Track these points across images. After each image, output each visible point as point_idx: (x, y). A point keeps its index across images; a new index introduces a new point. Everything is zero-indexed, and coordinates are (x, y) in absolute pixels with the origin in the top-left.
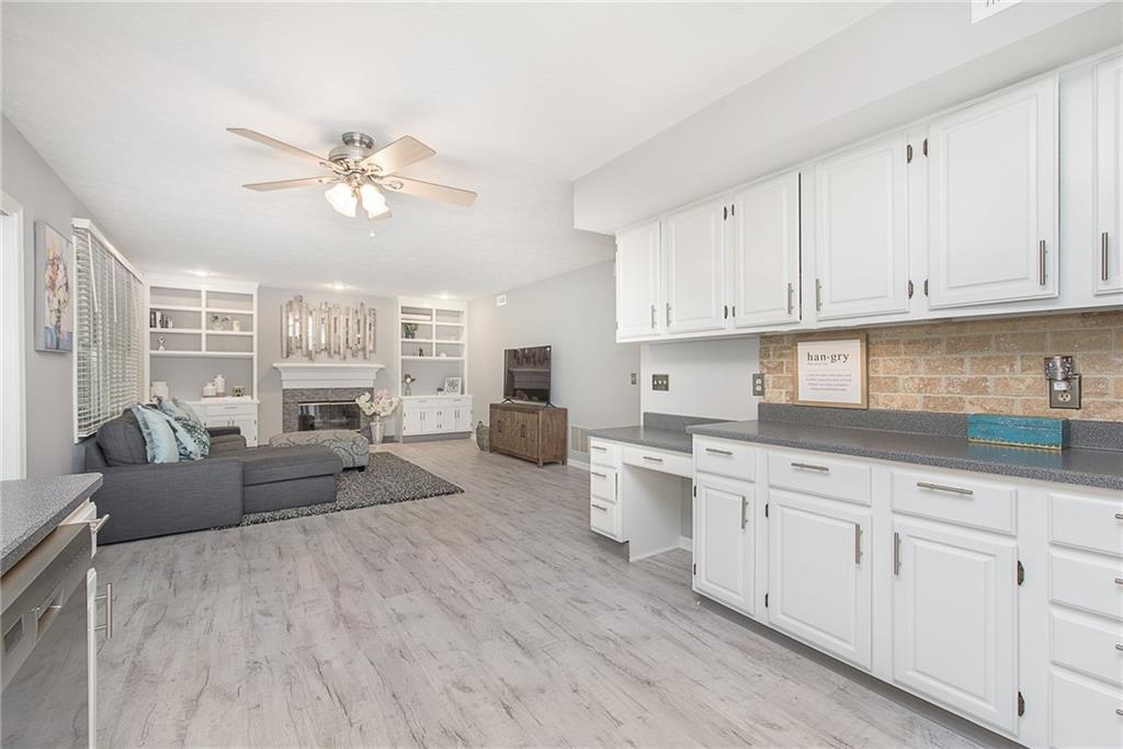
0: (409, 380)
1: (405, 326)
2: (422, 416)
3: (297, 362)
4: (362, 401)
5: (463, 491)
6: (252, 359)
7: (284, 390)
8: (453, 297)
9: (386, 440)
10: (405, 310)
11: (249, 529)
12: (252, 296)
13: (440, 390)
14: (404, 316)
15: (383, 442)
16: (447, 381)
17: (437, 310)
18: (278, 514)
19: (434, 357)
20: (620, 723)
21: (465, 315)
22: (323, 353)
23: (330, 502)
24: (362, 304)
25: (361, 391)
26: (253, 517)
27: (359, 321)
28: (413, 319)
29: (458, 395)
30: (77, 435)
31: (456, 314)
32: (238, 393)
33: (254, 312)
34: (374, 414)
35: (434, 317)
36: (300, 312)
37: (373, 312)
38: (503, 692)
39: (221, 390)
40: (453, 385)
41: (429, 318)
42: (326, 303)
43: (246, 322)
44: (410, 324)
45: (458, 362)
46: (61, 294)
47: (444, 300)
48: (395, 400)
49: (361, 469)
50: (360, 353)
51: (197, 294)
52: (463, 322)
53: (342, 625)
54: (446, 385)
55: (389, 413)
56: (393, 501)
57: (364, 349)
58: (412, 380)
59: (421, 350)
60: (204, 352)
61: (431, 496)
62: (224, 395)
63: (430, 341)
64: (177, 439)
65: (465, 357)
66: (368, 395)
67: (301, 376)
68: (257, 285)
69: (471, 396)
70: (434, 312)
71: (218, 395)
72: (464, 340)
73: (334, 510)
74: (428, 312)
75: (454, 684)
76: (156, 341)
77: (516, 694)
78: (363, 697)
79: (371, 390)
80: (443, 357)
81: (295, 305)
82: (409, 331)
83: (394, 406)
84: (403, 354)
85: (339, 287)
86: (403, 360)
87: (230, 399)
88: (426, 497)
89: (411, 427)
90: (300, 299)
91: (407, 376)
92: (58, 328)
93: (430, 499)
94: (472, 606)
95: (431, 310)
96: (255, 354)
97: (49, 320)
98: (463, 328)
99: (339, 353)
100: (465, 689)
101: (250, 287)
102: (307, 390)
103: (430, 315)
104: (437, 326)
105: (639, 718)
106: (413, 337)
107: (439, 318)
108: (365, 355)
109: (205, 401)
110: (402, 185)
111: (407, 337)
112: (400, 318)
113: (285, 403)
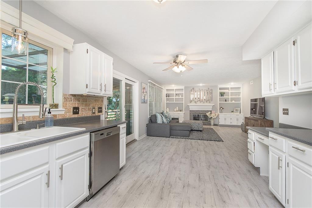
0: (222, 109)
1: (221, 93)
2: (225, 119)
3: (193, 104)
4: (208, 114)
5: (223, 141)
6: (183, 103)
7: (190, 110)
8: (235, 83)
9: (215, 125)
10: (220, 89)
11: (170, 139)
12: (183, 89)
13: (232, 112)
14: (220, 90)
15: (214, 125)
16: (235, 108)
17: (231, 88)
18: (177, 137)
19: (230, 102)
20: (205, 203)
21: (241, 88)
22: (199, 101)
23: (188, 137)
24: (208, 88)
25: (208, 111)
26: (172, 137)
27: (208, 92)
28: (223, 91)
29: (238, 113)
30: (149, 117)
31: (239, 88)
32: (181, 111)
33: (184, 93)
34: (211, 117)
35: (230, 90)
36: (194, 92)
37: (212, 90)
38: (186, 184)
39: (178, 110)
40: (237, 110)
41: (228, 90)
42: (199, 89)
43: (182, 95)
44: (222, 93)
45: (239, 103)
46: (145, 94)
47: (232, 85)
48: (217, 114)
49: (201, 131)
50: (208, 101)
51: (173, 90)
52: (241, 91)
53: (170, 160)
54: (235, 110)
55: (215, 118)
56: (202, 140)
57: (209, 100)
58: (223, 109)
59: (226, 100)
60: (174, 102)
61: (213, 141)
62: (178, 111)
63: (229, 97)
64: (162, 119)
65: (241, 102)
66: (210, 112)
67: (194, 107)
68: (184, 86)
69: (243, 114)
70: (230, 88)
71: (177, 111)
72: (241, 96)
73: (187, 139)
74: (228, 89)
75: (179, 178)
76: (167, 100)
77: (189, 185)
78: (163, 172)
79: (211, 111)
80: (233, 102)
81: (193, 90)
82: (222, 94)
83: (217, 115)
84: (220, 101)
85: (201, 85)
86: (220, 103)
87: (179, 112)
88: (211, 141)
89: (222, 122)
90: (193, 89)
91: (221, 108)
92: (144, 99)
93: (212, 141)
94: (197, 166)
95: (229, 88)
96: (184, 102)
97: (143, 98)
98: (241, 92)
99: (203, 101)
100: (180, 179)
101: (183, 87)
102: (195, 110)
103: (229, 89)
104: (231, 92)
105: (212, 205)
106: (223, 96)
107: (231, 90)
108: (209, 102)
109: (174, 112)
110: (189, 63)
111: (221, 96)
112: (219, 91)
113: (190, 113)
